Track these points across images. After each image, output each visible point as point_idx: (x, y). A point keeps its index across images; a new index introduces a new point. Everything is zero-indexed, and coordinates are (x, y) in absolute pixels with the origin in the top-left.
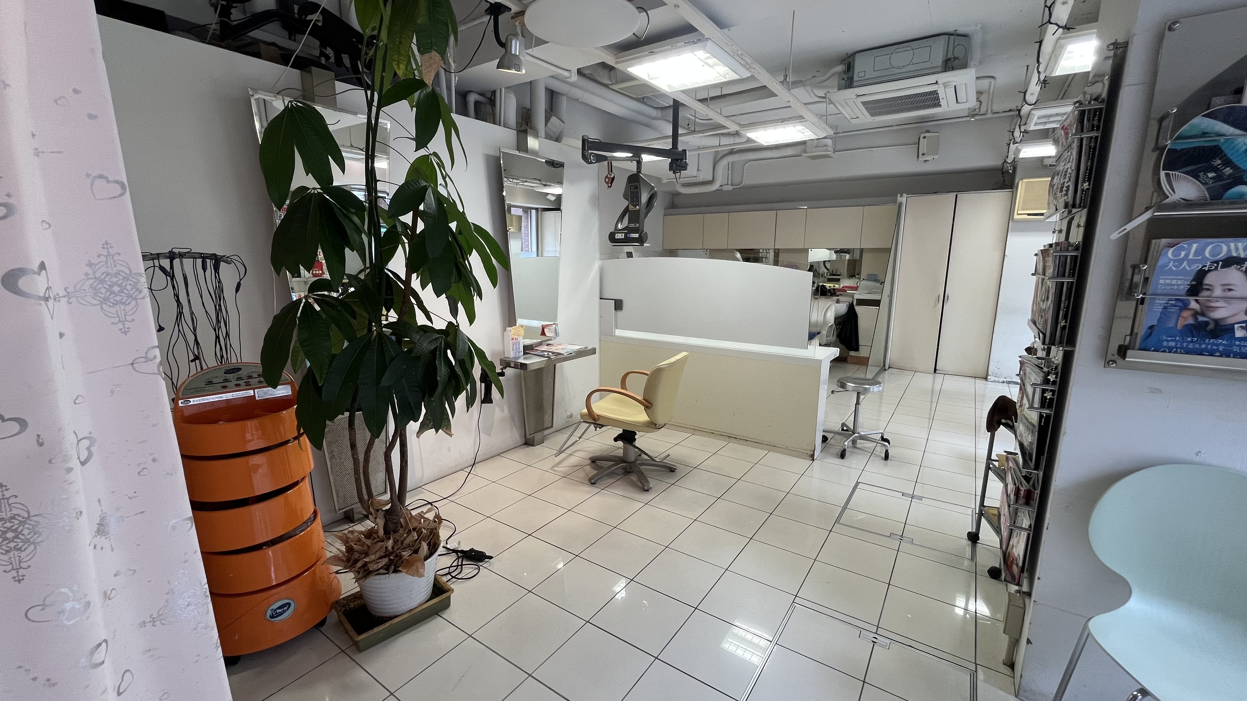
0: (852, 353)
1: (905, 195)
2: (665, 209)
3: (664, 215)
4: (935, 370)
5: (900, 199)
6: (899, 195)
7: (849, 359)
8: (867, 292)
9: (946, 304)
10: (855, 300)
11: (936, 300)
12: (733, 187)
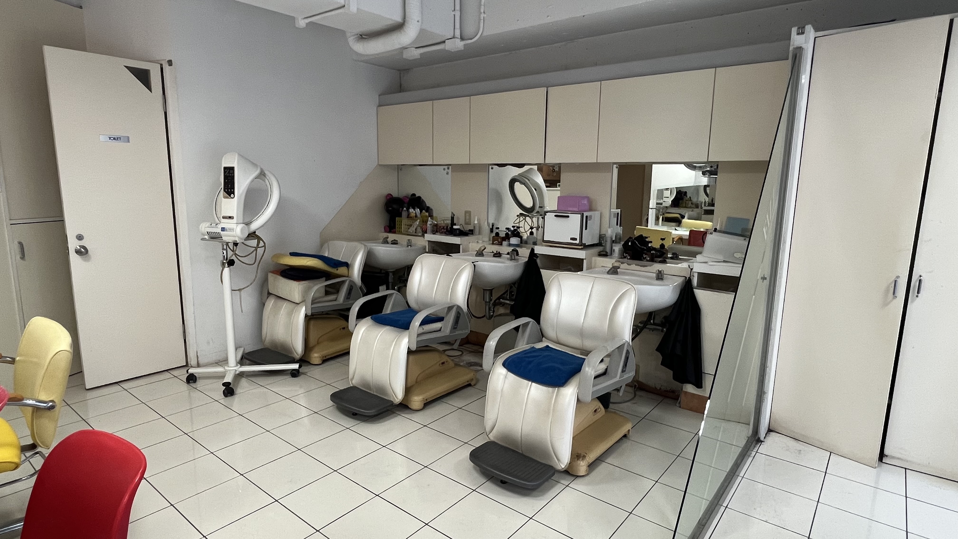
0: (690, 388)
1: (810, 32)
2: (379, 95)
3: (380, 106)
4: (882, 455)
5: (797, 40)
6: (794, 30)
7: (682, 398)
8: (721, 258)
9: (912, 302)
10: (696, 275)
11: (887, 290)
12: (463, 43)
